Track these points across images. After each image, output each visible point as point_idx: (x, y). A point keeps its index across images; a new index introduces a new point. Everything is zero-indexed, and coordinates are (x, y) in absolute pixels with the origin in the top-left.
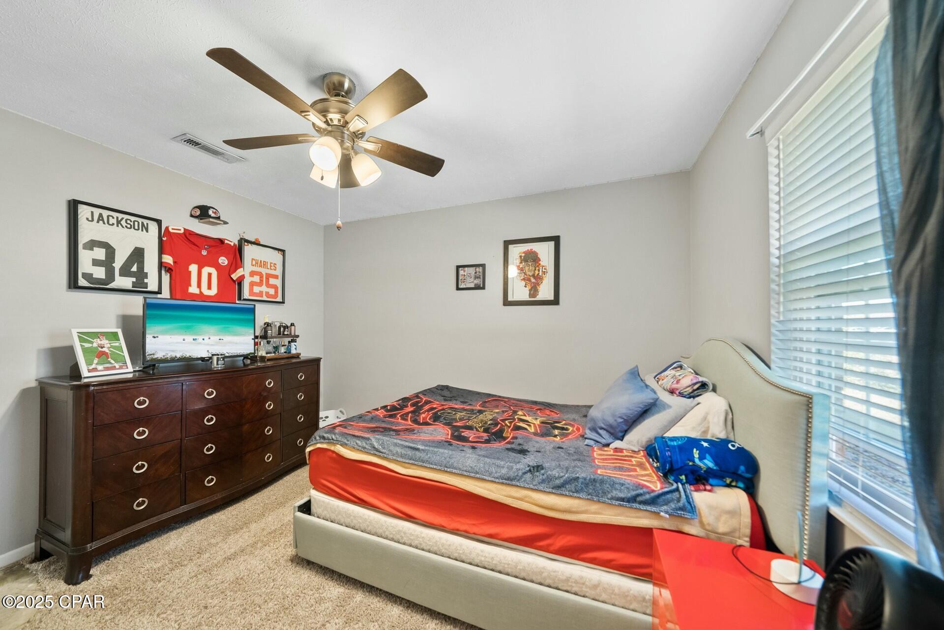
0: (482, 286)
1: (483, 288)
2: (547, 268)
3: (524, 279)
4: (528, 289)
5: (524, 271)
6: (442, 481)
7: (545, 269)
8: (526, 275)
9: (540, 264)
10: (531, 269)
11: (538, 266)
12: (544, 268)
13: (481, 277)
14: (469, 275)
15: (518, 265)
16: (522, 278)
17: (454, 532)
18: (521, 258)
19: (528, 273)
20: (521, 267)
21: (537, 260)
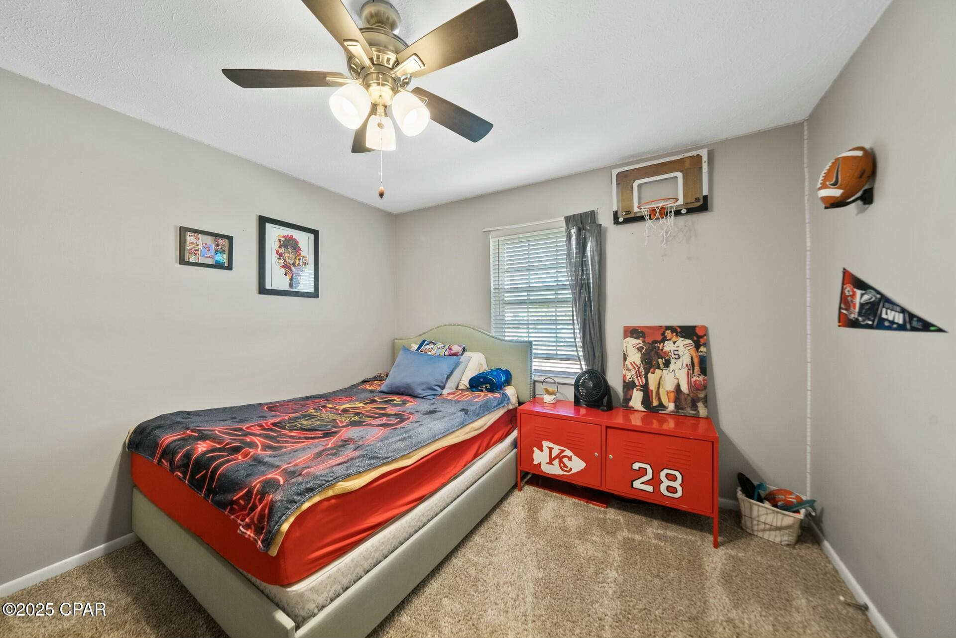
0: (226, 265)
1: (229, 267)
2: (308, 260)
3: (284, 267)
4: (289, 278)
5: (284, 258)
6: (432, 451)
7: (305, 260)
8: (287, 262)
9: (300, 254)
10: (291, 257)
11: (298, 255)
12: (304, 258)
13: (227, 252)
14: (206, 246)
15: (277, 249)
16: (282, 265)
17: (443, 485)
18: (280, 242)
19: (288, 261)
20: (280, 252)
21: (297, 249)
